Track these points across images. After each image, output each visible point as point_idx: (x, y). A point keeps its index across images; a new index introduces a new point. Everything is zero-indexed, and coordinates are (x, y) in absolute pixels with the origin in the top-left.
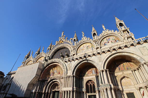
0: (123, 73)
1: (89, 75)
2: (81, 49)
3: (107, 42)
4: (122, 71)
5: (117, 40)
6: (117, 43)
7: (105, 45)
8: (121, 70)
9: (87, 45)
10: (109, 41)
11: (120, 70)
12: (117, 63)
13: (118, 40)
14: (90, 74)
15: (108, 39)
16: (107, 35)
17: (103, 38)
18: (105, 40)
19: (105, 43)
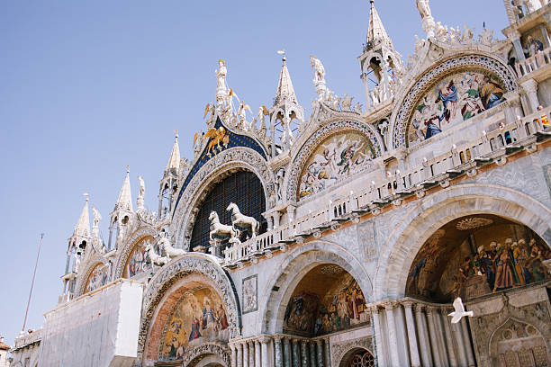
1: (355, 321)
2: (316, 173)
3: (440, 114)
4: (504, 291)
5: (492, 97)
6: (489, 115)
7: (429, 133)
8: (496, 286)
9: (344, 146)
10: (449, 106)
11: (492, 287)
12: (480, 249)
14: (359, 319)
15: (445, 91)
16: (439, 64)
17: (418, 89)
18: (431, 99)
19: (429, 123)
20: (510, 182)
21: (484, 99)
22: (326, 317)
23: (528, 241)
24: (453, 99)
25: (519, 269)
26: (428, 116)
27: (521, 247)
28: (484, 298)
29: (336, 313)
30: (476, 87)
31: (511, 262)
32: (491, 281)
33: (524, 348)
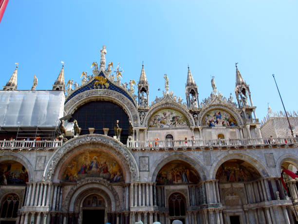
0: (232, 185)
1: (175, 182)
2: (159, 120)
3: (215, 121)
5: (232, 123)
6: (231, 128)
7: (210, 125)
10: (218, 119)
11: (228, 180)
13: (234, 124)
14: (177, 181)
15: (217, 114)
16: (218, 105)
17: (209, 109)
18: (212, 115)
19: (211, 122)
20: (256, 154)
21: (230, 122)
22: (161, 178)
23: (240, 169)
24: (220, 118)
25: (237, 177)
26: (211, 119)
27: (238, 170)
28: (225, 183)
29: (166, 178)
30: (228, 118)
31: (234, 174)
32: (228, 179)
33: (232, 200)
